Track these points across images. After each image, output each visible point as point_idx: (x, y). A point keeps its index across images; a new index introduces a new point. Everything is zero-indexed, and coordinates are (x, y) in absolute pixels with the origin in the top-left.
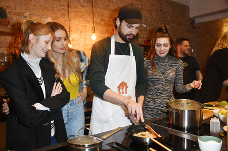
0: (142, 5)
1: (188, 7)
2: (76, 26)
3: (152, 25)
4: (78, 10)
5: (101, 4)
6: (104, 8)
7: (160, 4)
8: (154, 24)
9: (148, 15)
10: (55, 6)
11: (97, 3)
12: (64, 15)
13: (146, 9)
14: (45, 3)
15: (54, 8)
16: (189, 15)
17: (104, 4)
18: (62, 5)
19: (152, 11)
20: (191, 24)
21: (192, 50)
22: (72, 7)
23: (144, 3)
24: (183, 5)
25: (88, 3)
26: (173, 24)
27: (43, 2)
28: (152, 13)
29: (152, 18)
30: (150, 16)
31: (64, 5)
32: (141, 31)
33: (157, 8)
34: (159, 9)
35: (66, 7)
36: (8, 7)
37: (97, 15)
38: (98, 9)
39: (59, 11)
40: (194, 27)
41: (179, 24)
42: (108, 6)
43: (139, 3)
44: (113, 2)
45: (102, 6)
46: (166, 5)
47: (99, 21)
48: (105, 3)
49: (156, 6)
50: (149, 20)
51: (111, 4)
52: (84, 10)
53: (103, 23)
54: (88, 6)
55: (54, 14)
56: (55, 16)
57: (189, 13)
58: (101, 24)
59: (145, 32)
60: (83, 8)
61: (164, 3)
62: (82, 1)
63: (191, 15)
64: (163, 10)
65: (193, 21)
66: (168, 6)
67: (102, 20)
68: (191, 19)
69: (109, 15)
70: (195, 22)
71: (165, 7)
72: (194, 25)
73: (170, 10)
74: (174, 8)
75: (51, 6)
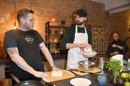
0: (70, 4)
1: (104, 4)
5: (41, 4)
6: (43, 7)
7: (83, 3)
10: (12, 7)
11: (38, 4)
13: (73, 6)
14: (6, 6)
15: (11, 8)
19: (77, 7)
20: (106, 14)
21: (107, 30)
22: (22, 7)
23: (72, 2)
24: (100, 3)
25: (33, 4)
26: (93, 15)
27: (5, 6)
31: (17, 7)
32: (70, 19)
33: (81, 5)
34: (83, 6)
37: (38, 11)
38: (39, 7)
40: (108, 16)
41: (97, 14)
42: (46, 5)
43: (68, 3)
44: (49, 3)
45: (42, 5)
46: (88, 3)
47: (39, 14)
49: (80, 4)
51: (48, 4)
55: (11, 12)
58: (42, 16)
59: (72, 20)
60: (29, 8)
61: (86, 2)
62: (29, 4)
63: (106, 10)
64: (86, 6)
65: (108, 13)
66: (89, 4)
67: (42, 14)
68: (106, 12)
69: (46, 10)
70: (109, 13)
71: (87, 5)
72: (109, 15)
73: (91, 6)
74: (94, 5)
75: (10, 7)
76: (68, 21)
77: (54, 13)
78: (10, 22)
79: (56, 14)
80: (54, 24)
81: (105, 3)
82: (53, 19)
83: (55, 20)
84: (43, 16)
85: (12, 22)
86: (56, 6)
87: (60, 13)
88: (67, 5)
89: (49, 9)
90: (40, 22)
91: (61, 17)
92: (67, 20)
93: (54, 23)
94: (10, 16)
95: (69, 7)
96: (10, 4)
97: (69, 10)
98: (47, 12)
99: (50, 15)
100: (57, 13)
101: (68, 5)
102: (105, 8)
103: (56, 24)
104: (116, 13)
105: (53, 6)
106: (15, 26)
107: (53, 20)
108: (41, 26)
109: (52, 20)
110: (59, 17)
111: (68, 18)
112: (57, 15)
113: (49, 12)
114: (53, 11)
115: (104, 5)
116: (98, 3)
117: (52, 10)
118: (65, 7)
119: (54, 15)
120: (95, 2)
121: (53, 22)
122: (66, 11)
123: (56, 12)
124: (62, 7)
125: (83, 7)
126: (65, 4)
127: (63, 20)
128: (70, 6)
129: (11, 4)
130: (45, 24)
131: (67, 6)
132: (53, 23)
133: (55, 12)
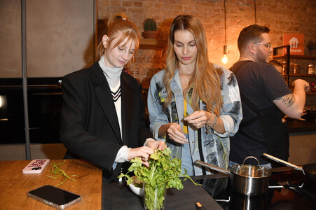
2: (233, 35)
4: (236, 15)
5: (265, 5)
6: (270, 10)
10: (207, 12)
11: (260, 4)
12: (218, 22)
14: (197, 9)
15: (206, 14)
17: (269, 5)
18: (216, 11)
22: (229, 11)
25: (248, 5)
27: (195, 9)
31: (218, 10)
35: (222, 13)
36: (158, 18)
38: (262, 12)
39: (213, 17)
42: (275, 7)
45: (267, 7)
48: (272, 4)
51: (279, 4)
52: (243, 14)
54: (248, 8)
55: (207, 22)
60: (242, 12)
62: (240, 3)
69: (275, 19)
75: (204, 12)
77: (290, 25)
79: (294, 28)
80: (296, 51)
82: (294, 38)
86: (295, 8)
87: (302, 25)
89: (281, 15)
91: (305, 35)
93: (295, 49)
96: (203, 4)
98: (277, 22)
99: (283, 31)
100: (296, 24)
103: (300, 51)
105: (289, 7)
107: (294, 41)
109: (290, 42)
112: (297, 29)
113: (281, 22)
114: (288, 21)
117: (287, 17)
119: (290, 29)
121: (294, 47)
123: (294, 22)
124: (308, 9)
126: (314, 3)
129: (207, 5)
132: (292, 49)
133: (292, 23)
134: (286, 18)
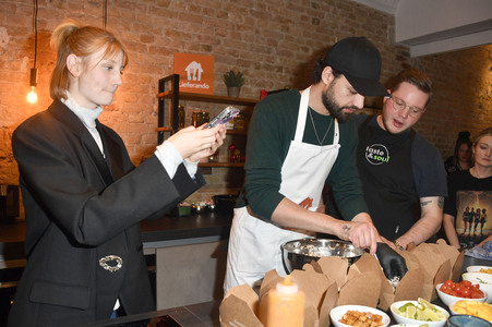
0: (262, 6)
1: (393, 17)
3: (289, 55)
4: (82, 13)
6: (154, 10)
7: (314, 6)
8: (295, 53)
9: (278, 31)
10: (17, 3)
13: (274, 16)
15: (15, 6)
16: (393, 37)
19: (290, 21)
20: (399, 58)
24: (377, 12)
28: (290, 25)
29: (289, 38)
30: (284, 34)
32: (258, 68)
33: (305, 14)
34: (311, 17)
35: (51, 6)
37: (132, 25)
38: (137, 11)
40: (406, 66)
45: (149, 4)
46: (331, 8)
47: (136, 39)
49: (302, 11)
50: (281, 42)
52: (96, 12)
53: (148, 45)
55: (15, 21)
56: (17, 26)
57: (393, 31)
58: (144, 47)
59: (266, 72)
60: (94, 8)
61: (325, 4)
63: (399, 38)
64: (321, 20)
65: (403, 53)
66: (334, 12)
67: (146, 39)
68: (398, 47)
69: (165, 27)
70: (408, 55)
71: (326, 13)
72: (408, 62)
73: (342, 22)
74: (354, 18)
76: (252, 76)
77: (196, 40)
78: (6, 66)
79: (204, 46)
80: (198, 86)
81: (396, 14)
83: (201, 71)
84: (151, 48)
85: (15, 69)
86: (206, 11)
87: (219, 42)
88: (251, 11)
89: (177, 20)
90: (138, 74)
91: (224, 60)
92: (246, 72)
93: (197, 82)
94: (7, 41)
95: (256, 20)
97: (257, 32)
98: (168, 33)
99: (181, 50)
100: (208, 38)
101: (254, 9)
102: (394, 32)
103: (205, 86)
104: (436, 56)
105: (193, 8)
106: (35, 85)
107: (194, 67)
108: (143, 92)
109: (188, 69)
110: (217, 59)
111: (252, 66)
112: (208, 48)
113: (178, 34)
114: (191, 32)
115: (392, 20)
116: (369, 10)
117: (188, 25)
118: (240, 17)
119: (195, 47)
120: (359, 5)
121: (195, 79)
122: (243, 33)
123: (203, 35)
124: (230, 15)
125: (313, 22)
126: (242, 6)
127: (232, 73)
128: (261, 15)
130: (157, 86)
131: (250, 16)
132: (192, 82)
133: (199, 37)
134: (186, 27)
